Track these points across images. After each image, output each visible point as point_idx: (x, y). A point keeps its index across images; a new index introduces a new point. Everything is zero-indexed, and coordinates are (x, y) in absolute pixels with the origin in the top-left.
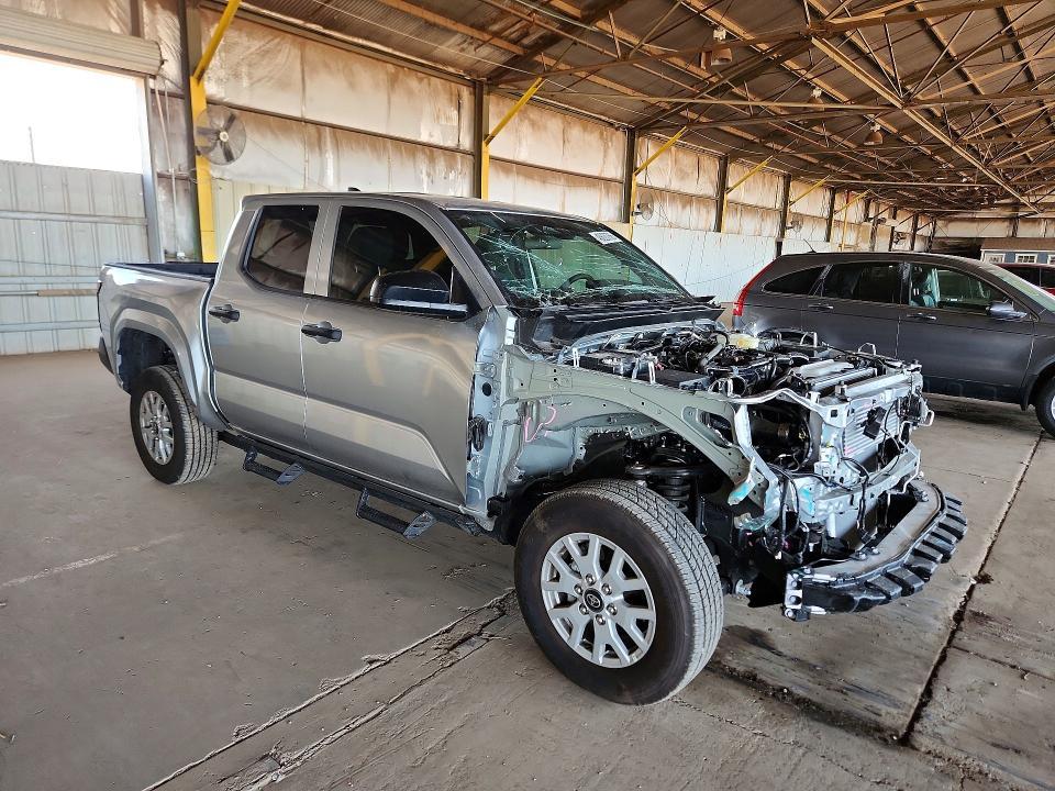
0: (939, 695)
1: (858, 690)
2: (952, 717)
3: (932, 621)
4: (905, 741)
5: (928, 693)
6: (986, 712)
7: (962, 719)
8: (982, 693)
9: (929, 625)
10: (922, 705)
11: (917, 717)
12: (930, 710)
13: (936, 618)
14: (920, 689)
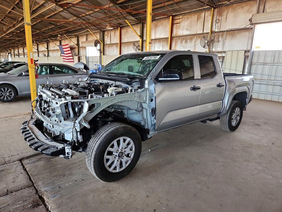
0: (23, 171)
1: (38, 161)
2: (16, 169)
3: (46, 189)
4: (21, 160)
5: (25, 170)
6: (10, 175)
7: (14, 170)
8: (14, 178)
9: (45, 187)
10: (24, 167)
11: (22, 164)
12: (22, 167)
13: (46, 191)
14: (27, 170)
